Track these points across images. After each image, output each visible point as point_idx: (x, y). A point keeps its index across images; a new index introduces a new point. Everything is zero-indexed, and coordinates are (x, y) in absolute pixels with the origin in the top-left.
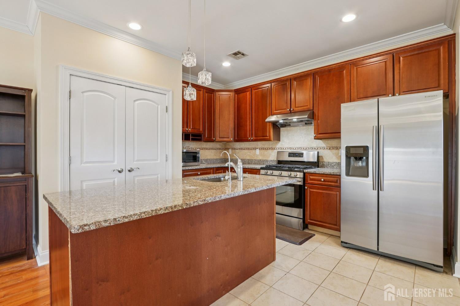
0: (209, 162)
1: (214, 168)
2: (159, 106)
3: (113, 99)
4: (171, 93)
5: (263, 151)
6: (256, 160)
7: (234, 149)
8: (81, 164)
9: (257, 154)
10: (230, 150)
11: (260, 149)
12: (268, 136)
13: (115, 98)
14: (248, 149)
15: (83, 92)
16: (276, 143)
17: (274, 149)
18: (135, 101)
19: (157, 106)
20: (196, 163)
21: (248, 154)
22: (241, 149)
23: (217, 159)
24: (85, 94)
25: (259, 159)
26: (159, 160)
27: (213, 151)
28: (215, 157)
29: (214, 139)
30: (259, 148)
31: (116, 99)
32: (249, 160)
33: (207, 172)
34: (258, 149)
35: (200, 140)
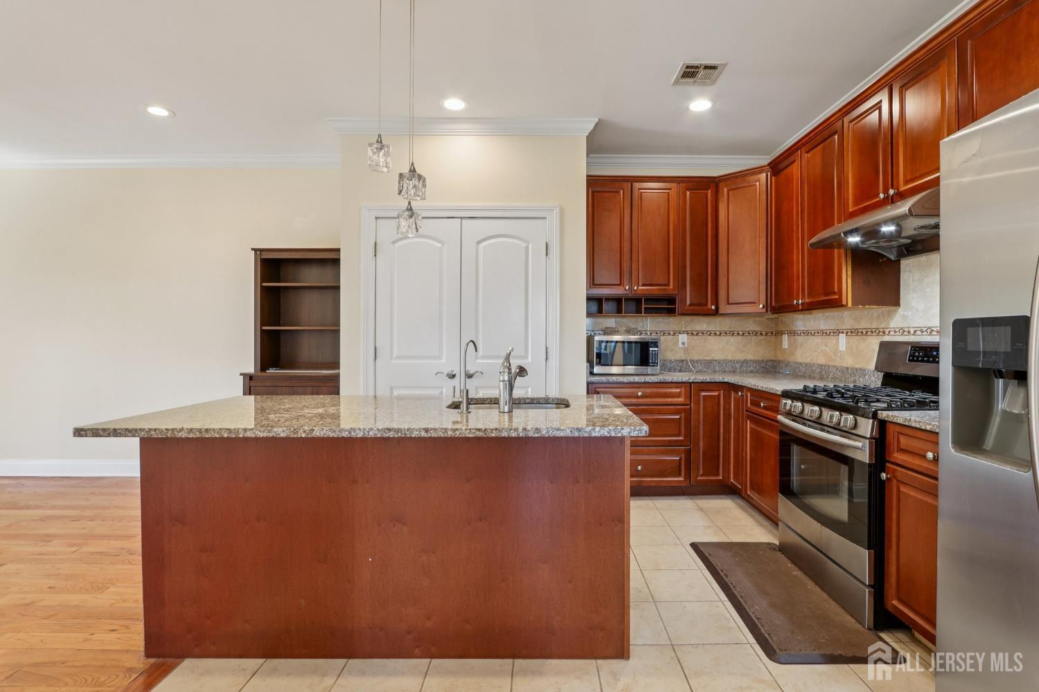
0: (717, 369)
1: (691, 383)
2: (530, 245)
3: (439, 245)
4: (556, 213)
5: (855, 340)
6: (837, 368)
7: (792, 333)
8: (391, 358)
9: (841, 349)
10: (785, 337)
11: (849, 333)
12: (836, 290)
13: (442, 243)
14: (823, 333)
15: (394, 243)
16: (890, 315)
17: (884, 332)
18: (479, 242)
19: (524, 245)
20: (649, 370)
21: (824, 348)
22: (807, 333)
23: (746, 361)
24: (397, 245)
25: (845, 365)
26: (530, 357)
27: (732, 339)
28: (740, 356)
29: (713, 307)
30: (845, 331)
31: (445, 245)
32: (821, 366)
33: (666, 393)
34: (843, 333)
35: (671, 312)
